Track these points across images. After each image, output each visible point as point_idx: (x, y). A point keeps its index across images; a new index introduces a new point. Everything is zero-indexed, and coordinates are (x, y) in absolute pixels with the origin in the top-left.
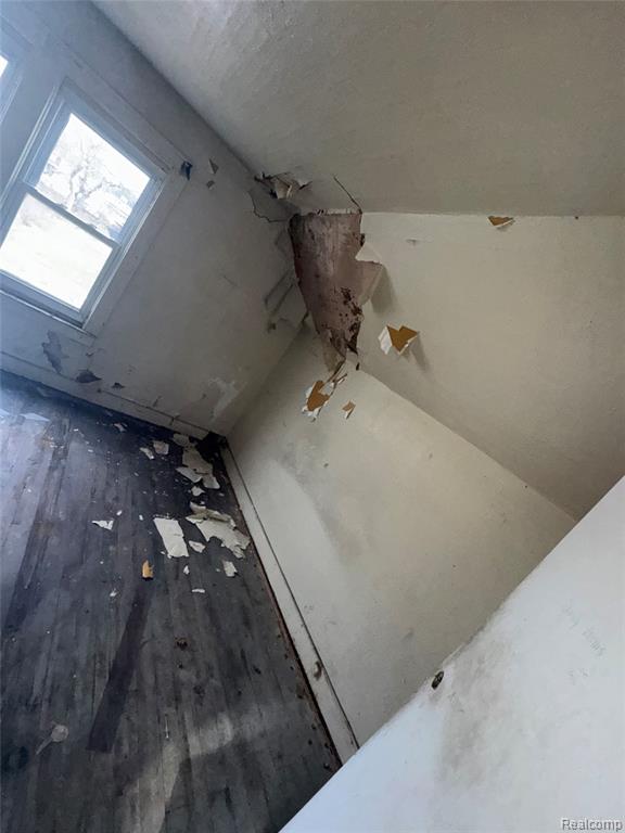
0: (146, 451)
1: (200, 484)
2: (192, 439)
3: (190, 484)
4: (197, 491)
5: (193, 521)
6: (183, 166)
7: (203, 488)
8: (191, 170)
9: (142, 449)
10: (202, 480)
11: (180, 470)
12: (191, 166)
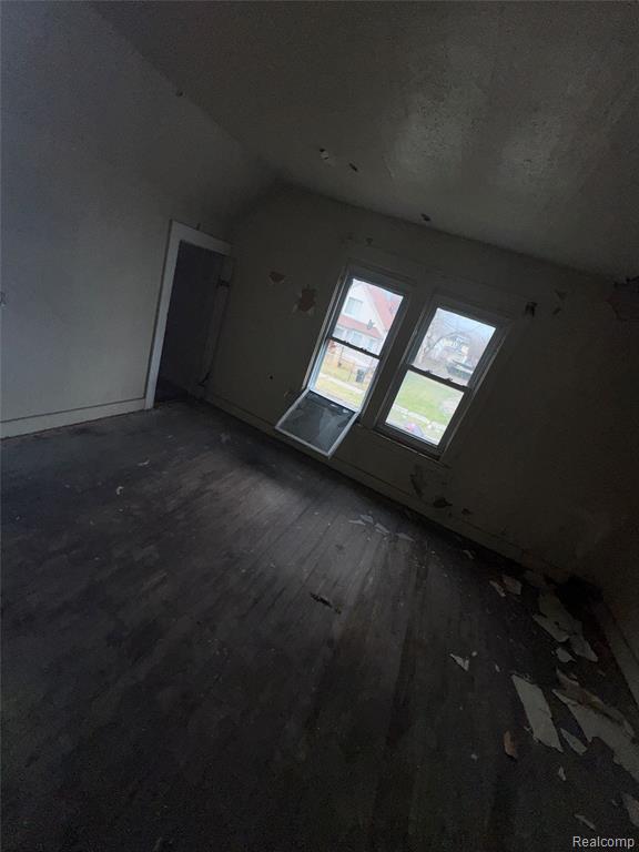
0: (495, 585)
1: (567, 645)
2: (549, 580)
3: (554, 644)
4: (563, 656)
5: (565, 700)
6: (527, 307)
7: (572, 653)
8: (536, 309)
9: (491, 582)
10: (568, 640)
11: (537, 618)
12: (535, 304)
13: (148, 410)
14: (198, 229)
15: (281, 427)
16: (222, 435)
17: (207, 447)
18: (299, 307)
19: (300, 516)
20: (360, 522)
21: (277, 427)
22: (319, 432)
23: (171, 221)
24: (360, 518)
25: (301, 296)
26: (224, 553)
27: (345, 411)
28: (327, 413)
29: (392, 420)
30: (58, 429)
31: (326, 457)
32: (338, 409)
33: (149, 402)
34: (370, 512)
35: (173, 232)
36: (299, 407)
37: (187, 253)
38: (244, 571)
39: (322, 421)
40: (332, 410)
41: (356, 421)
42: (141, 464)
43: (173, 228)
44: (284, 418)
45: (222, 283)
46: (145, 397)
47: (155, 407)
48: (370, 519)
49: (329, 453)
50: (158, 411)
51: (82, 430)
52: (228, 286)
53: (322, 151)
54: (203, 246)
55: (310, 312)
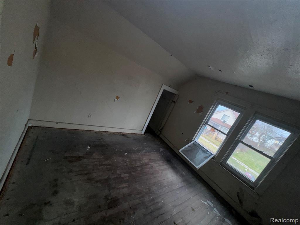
13: (142, 134)
14: (169, 87)
15: (181, 151)
16: (161, 149)
17: (154, 151)
18: (197, 112)
19: (180, 188)
20: (206, 203)
21: (180, 151)
22: (195, 158)
23: (163, 84)
24: (206, 201)
25: (198, 108)
26: (147, 188)
27: (208, 152)
28: (200, 151)
29: (229, 162)
30: (118, 133)
31: (196, 168)
32: (205, 151)
33: (143, 132)
34: (212, 201)
35: (162, 87)
36: (190, 146)
37: (165, 92)
38: (152, 198)
39: (198, 154)
40: (203, 151)
41: (213, 158)
42: (134, 149)
43: (163, 86)
44: (183, 148)
45: (173, 102)
46: (142, 130)
47: (144, 134)
48: (212, 205)
49: (198, 167)
50: (144, 135)
51: (124, 135)
52: (175, 103)
53: (209, 66)
54: (170, 91)
55: (200, 114)
